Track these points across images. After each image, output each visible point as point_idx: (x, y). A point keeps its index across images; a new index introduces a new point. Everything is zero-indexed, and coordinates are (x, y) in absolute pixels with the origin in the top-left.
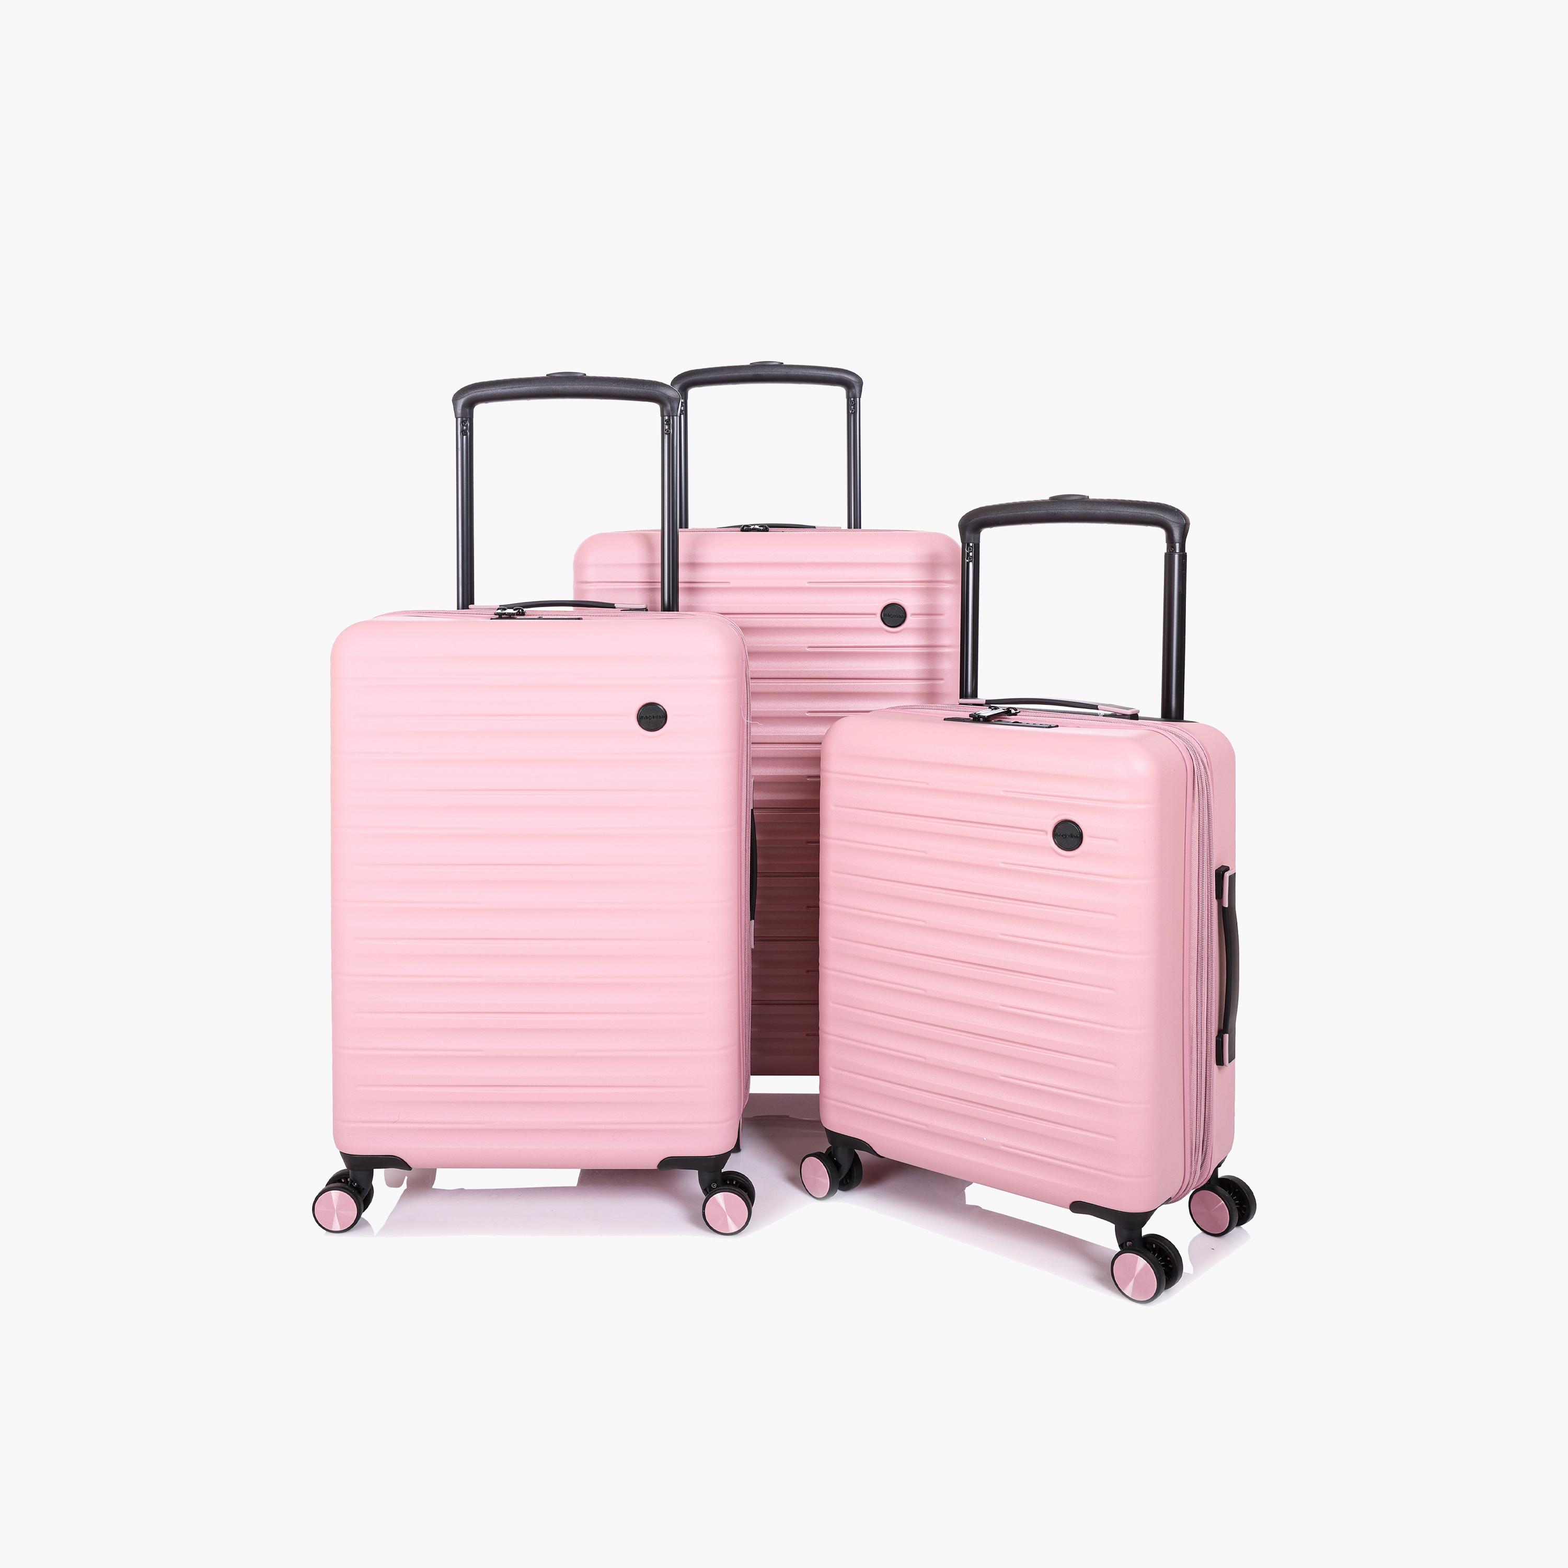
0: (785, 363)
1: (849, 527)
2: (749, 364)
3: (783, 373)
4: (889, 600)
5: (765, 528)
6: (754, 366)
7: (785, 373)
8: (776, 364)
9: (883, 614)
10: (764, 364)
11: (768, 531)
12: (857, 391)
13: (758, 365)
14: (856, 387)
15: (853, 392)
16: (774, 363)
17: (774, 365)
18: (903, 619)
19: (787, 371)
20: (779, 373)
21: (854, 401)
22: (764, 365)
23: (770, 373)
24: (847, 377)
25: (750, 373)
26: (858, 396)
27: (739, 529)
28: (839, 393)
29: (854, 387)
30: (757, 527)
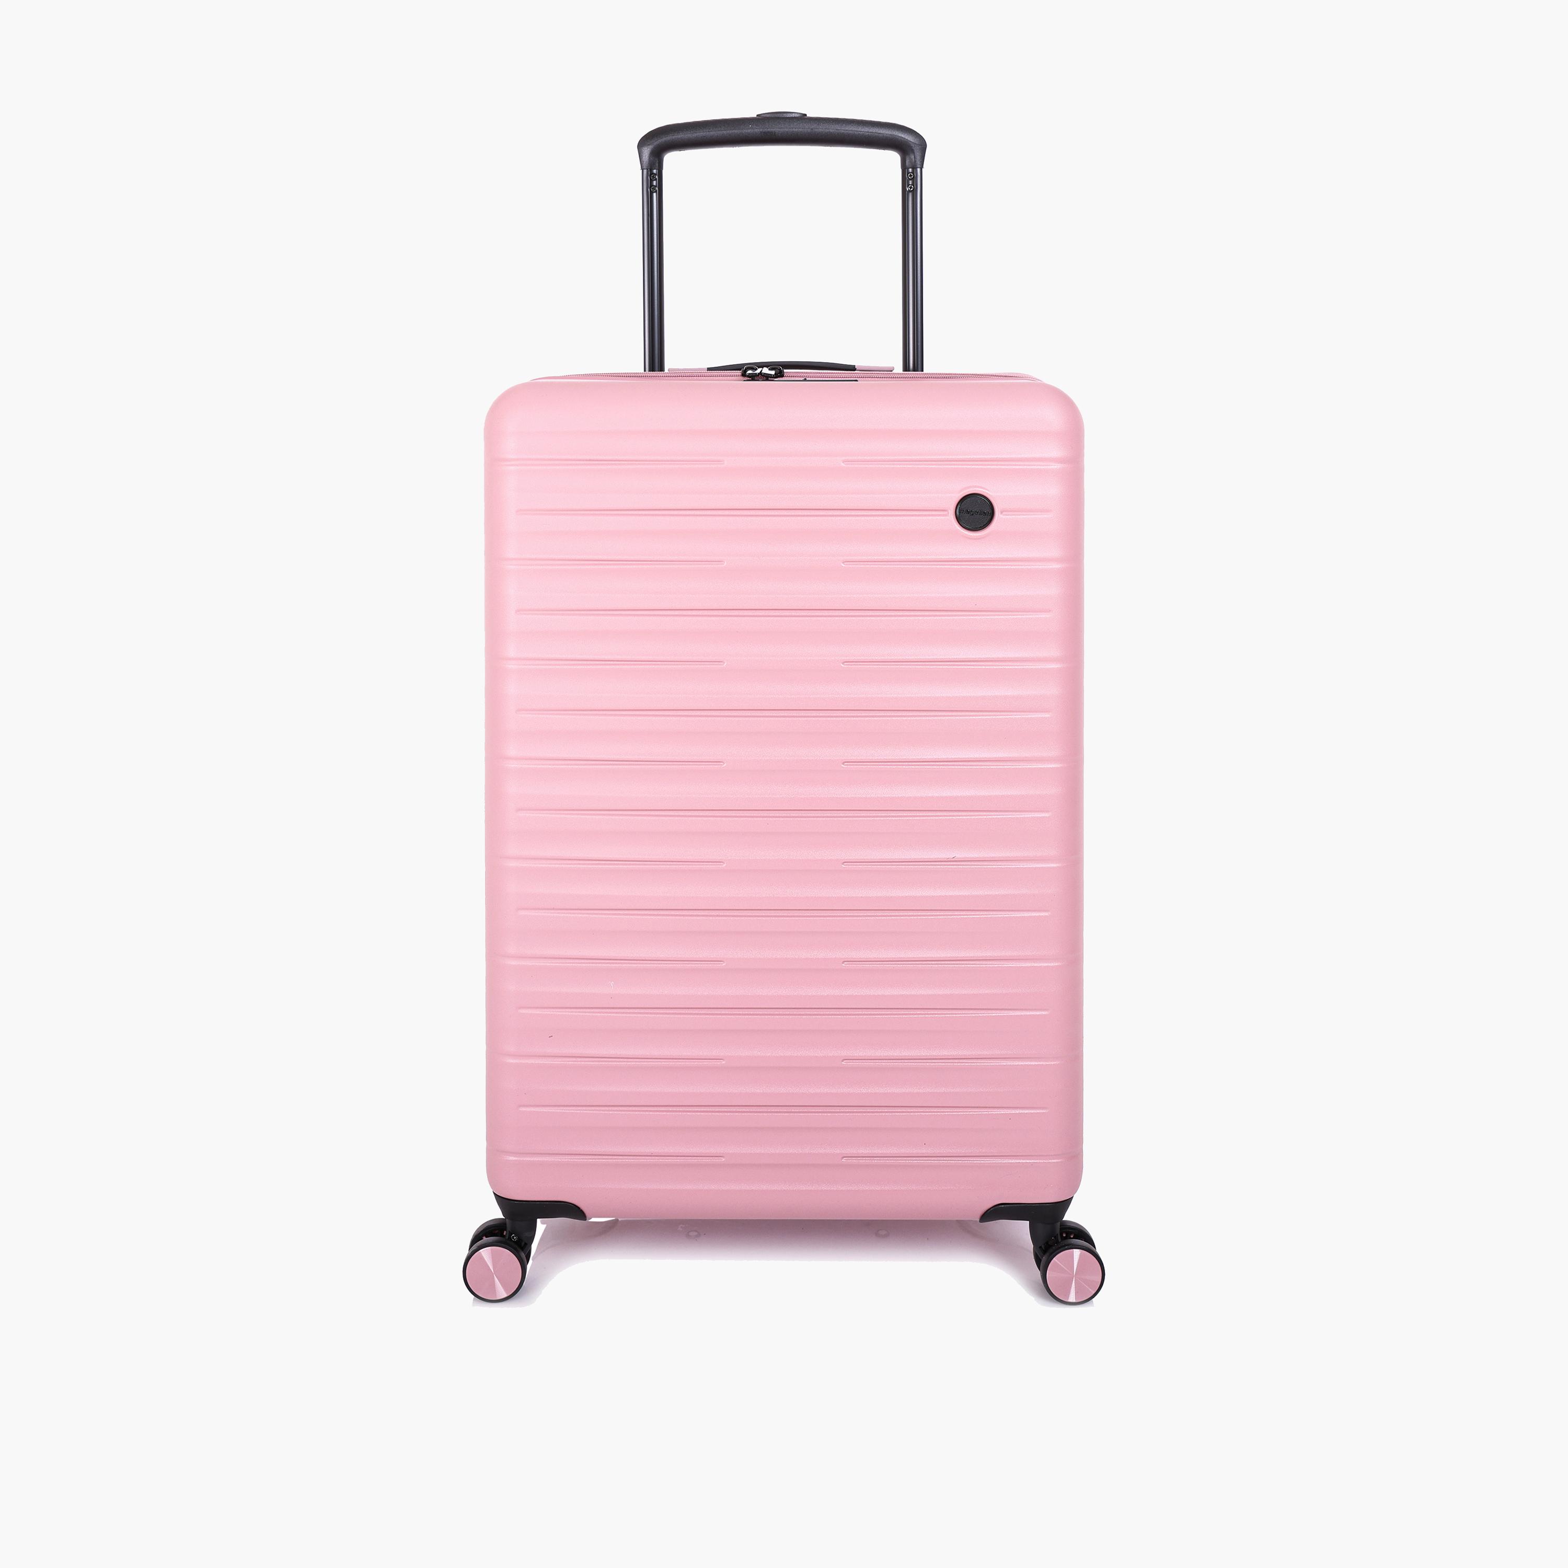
0: (810, 114)
1: (906, 368)
2: (755, 116)
3: (806, 130)
4: (965, 488)
5: (778, 371)
6: (762, 119)
7: (809, 130)
8: (797, 115)
9: (958, 511)
10: (781, 116)
11: (782, 376)
12: (918, 158)
13: (768, 118)
14: (915, 151)
15: (911, 159)
16: (793, 115)
17: (792, 118)
18: (990, 517)
19: (812, 127)
20: (801, 130)
21: (913, 173)
22: (778, 118)
23: (787, 130)
24: (903, 136)
25: (757, 130)
26: (919, 166)
27: (739, 373)
28: (891, 159)
29: (913, 151)
30: (766, 370)
